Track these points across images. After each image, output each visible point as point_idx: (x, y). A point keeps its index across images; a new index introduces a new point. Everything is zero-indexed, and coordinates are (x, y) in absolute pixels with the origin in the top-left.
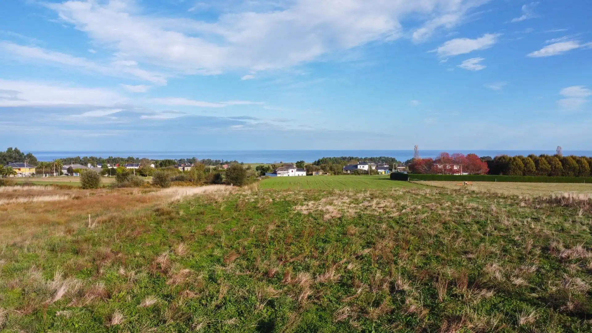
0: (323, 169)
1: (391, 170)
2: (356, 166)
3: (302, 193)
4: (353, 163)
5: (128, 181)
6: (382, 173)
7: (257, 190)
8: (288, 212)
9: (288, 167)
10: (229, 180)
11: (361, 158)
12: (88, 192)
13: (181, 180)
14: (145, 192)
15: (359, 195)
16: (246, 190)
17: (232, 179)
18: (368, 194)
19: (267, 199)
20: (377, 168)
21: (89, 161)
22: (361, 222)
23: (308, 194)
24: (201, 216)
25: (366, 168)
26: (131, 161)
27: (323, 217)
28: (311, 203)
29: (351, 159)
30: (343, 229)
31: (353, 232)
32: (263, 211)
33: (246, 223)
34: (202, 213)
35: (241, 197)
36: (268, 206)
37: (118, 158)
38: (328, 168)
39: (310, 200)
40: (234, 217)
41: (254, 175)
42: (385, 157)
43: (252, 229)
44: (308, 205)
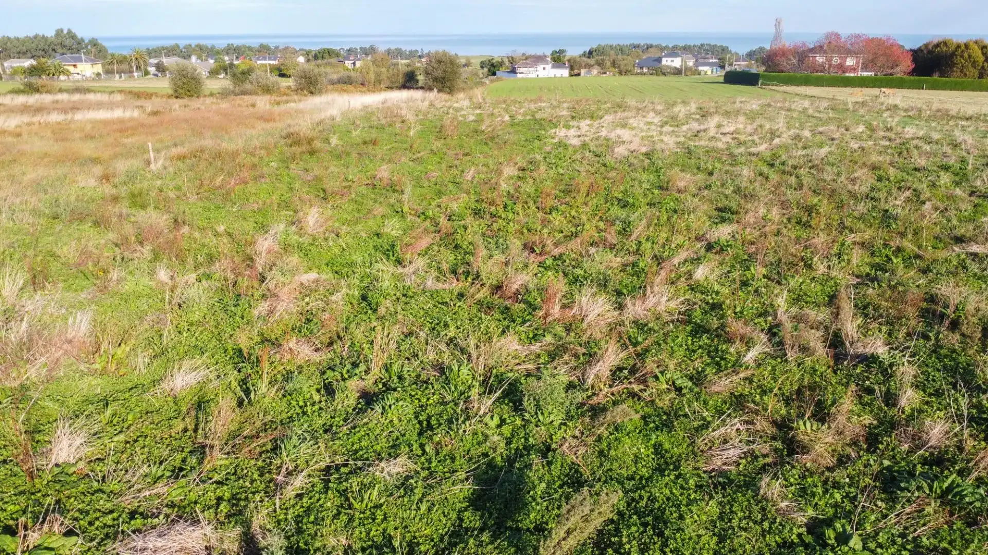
0: (600, 64)
1: (723, 67)
2: (659, 60)
3: (565, 105)
4: (653, 53)
5: (251, 83)
6: (706, 73)
7: (481, 101)
8: (540, 140)
9: (538, 60)
10: (430, 83)
11: (667, 47)
12: (176, 104)
13: (346, 83)
14: (278, 103)
15: (676, 109)
16: (461, 100)
17: (436, 80)
18: (693, 107)
19: (500, 115)
20: (697, 64)
21: (194, 50)
22: (693, 161)
23: (576, 106)
24: (370, 147)
25: (677, 62)
26: (264, 50)
27: (613, 151)
28: (584, 124)
29: (649, 47)
30: (659, 176)
31: (681, 184)
32: (492, 138)
33: (456, 162)
34: (374, 143)
35: (451, 111)
36: (502, 129)
37: (244, 46)
38: (608, 64)
39: (582, 118)
40: (435, 150)
41: (476, 75)
42: (709, 45)
43: (469, 177)
44: (578, 127)
